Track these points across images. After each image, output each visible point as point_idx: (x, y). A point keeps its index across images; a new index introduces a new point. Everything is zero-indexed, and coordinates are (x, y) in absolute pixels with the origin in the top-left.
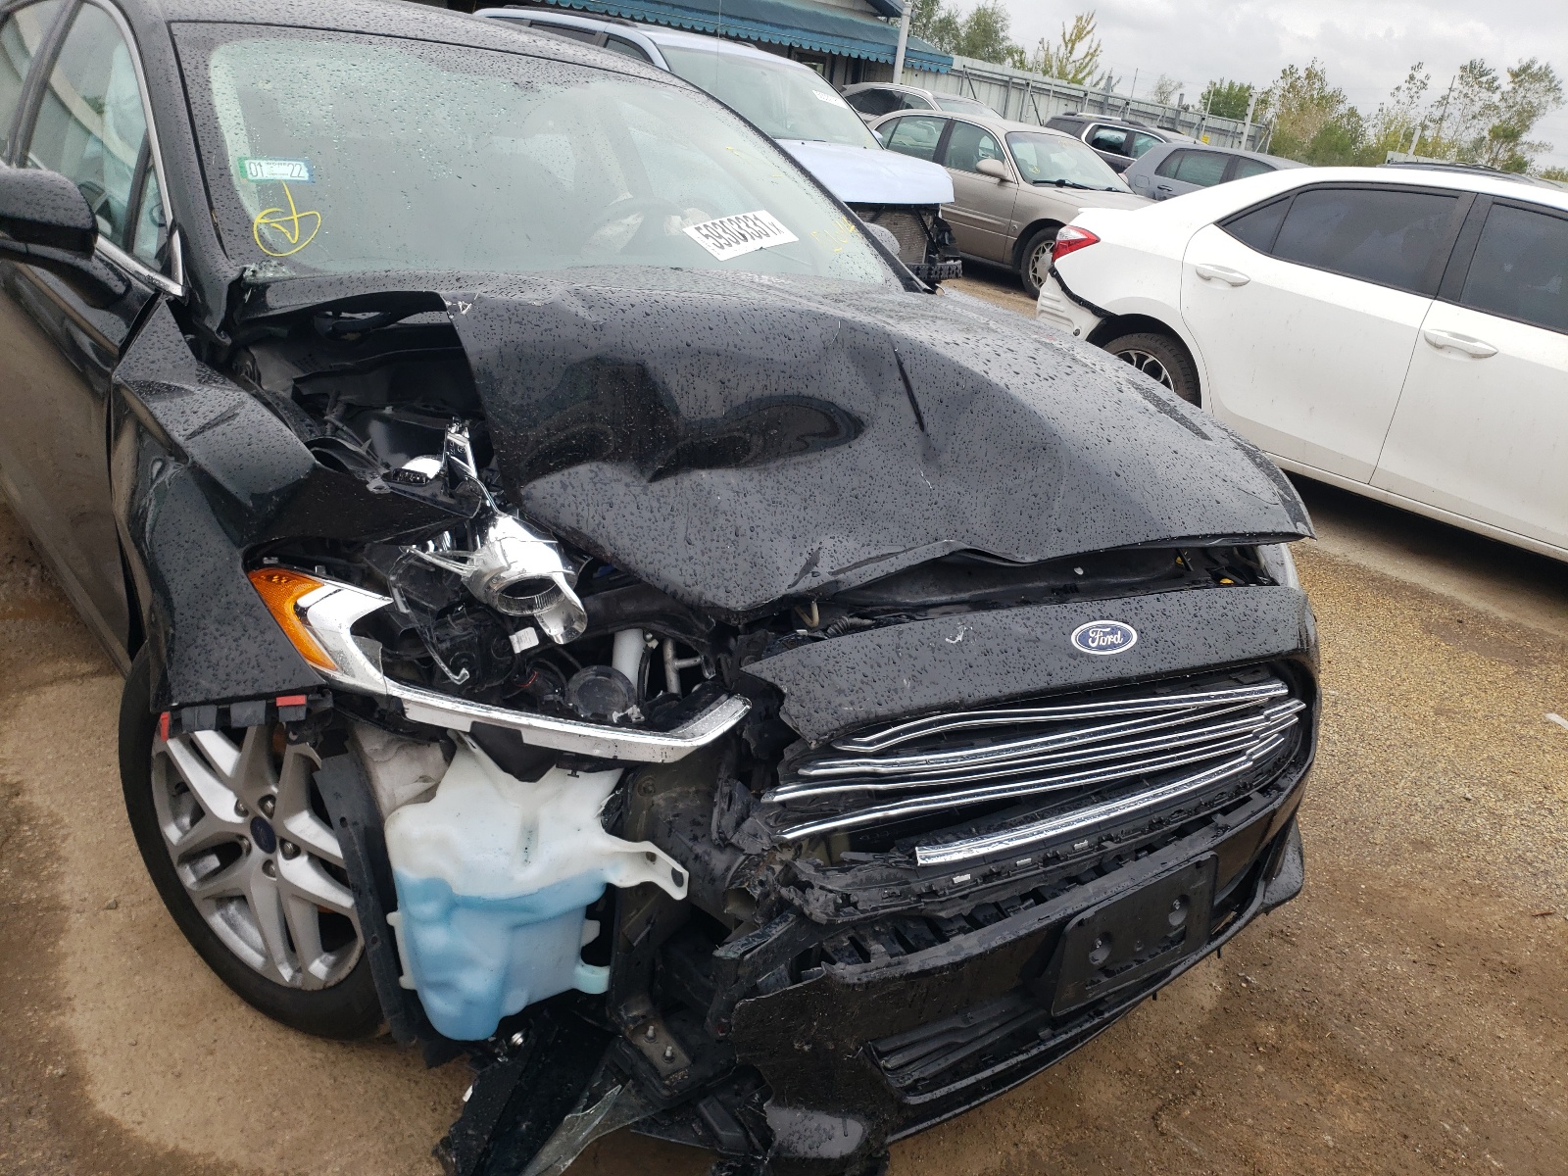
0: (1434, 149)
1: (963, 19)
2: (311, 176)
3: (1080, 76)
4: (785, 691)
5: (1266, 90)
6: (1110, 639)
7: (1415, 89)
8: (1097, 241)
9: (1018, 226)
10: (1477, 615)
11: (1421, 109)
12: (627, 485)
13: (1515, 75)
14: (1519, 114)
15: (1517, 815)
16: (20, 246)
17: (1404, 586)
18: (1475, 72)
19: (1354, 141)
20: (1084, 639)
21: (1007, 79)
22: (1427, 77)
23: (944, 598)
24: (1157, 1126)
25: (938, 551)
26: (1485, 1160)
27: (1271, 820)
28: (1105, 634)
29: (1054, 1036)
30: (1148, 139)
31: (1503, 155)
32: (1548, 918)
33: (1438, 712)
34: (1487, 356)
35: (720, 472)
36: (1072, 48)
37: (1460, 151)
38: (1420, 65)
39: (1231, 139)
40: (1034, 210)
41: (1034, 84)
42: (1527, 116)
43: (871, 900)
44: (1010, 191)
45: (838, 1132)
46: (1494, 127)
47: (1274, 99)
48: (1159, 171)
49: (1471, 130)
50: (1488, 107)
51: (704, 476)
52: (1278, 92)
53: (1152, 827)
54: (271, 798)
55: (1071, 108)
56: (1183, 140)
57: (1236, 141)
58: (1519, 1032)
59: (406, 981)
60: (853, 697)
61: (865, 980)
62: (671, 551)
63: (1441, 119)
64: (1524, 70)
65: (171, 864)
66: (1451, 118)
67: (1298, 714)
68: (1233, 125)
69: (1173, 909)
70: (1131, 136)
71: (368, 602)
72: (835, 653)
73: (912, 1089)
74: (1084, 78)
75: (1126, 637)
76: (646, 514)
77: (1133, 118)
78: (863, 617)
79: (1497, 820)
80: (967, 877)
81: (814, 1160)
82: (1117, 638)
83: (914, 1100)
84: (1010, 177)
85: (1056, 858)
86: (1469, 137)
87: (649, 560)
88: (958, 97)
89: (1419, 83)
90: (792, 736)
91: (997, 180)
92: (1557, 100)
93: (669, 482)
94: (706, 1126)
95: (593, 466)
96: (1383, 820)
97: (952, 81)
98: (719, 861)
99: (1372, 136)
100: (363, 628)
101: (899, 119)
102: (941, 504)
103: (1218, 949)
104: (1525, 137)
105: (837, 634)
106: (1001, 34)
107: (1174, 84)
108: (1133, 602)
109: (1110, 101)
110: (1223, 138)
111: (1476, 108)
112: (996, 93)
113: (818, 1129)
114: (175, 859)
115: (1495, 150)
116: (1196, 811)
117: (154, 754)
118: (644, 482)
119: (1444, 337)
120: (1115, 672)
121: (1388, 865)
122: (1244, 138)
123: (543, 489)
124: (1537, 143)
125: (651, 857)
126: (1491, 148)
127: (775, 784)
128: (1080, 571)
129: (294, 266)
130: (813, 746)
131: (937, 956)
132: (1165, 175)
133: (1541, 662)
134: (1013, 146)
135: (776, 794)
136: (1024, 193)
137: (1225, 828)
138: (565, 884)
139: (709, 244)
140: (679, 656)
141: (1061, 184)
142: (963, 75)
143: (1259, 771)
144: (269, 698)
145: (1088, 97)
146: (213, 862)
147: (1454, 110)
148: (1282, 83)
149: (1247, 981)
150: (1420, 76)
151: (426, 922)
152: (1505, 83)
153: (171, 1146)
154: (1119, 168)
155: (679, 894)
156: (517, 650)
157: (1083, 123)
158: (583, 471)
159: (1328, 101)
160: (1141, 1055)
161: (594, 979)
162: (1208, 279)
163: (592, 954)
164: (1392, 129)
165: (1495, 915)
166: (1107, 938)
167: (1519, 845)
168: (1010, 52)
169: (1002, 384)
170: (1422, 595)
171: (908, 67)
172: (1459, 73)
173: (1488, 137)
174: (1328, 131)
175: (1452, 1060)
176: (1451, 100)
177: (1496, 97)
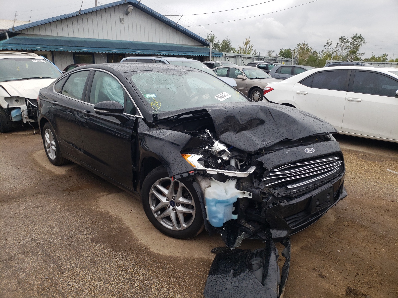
0: (336, 58)
1: (220, 43)
2: (156, 96)
3: (249, 52)
4: (264, 162)
5: (294, 50)
6: (310, 151)
7: (329, 45)
8: (273, 89)
9: (248, 89)
10: (369, 154)
11: (331, 49)
12: (233, 135)
13: (353, 38)
14: (355, 47)
15: (384, 187)
16: (112, 114)
17: (352, 151)
18: (343, 39)
19: (317, 58)
20: (306, 151)
21: (236, 56)
22: (332, 42)
23: (282, 148)
24: (330, 237)
25: (281, 139)
26: (389, 236)
27: (340, 181)
28: (310, 150)
29: (312, 219)
30: (271, 65)
31: (353, 57)
32: (394, 202)
33: (365, 172)
34: (361, 101)
35: (245, 131)
36: (246, 46)
37: (343, 57)
38: (329, 39)
39: (289, 63)
40: (252, 85)
41: (242, 56)
42: (358, 47)
43: (282, 194)
44: (245, 81)
45: (282, 233)
46: (350, 51)
47: (296, 51)
48: (276, 72)
49: (344, 52)
50: (347, 46)
51: (243, 132)
52: (297, 50)
53: (322, 182)
54: (174, 196)
55: (252, 60)
56: (280, 65)
57: (291, 63)
58: (391, 219)
59: (208, 219)
60: (274, 162)
61: (284, 205)
62: (241, 144)
63: (337, 51)
64: (355, 37)
65: (152, 214)
66: (339, 50)
67: (341, 163)
68: (289, 59)
69: (327, 196)
70: (267, 65)
71: (200, 156)
72: (270, 156)
73: (292, 227)
74: (250, 53)
75: (313, 150)
76: (237, 138)
77: (266, 61)
78: (272, 151)
79: (381, 188)
80: (295, 190)
81: (280, 238)
82: (311, 150)
83: (293, 228)
84: (245, 78)
85: (308, 187)
86: (344, 54)
87: (239, 145)
88: (225, 62)
89: (330, 43)
90: (266, 169)
91: (242, 80)
92: (364, 42)
93: (239, 133)
94: (259, 237)
95: (228, 132)
96: (358, 190)
97: (223, 58)
98: (257, 191)
99: (321, 57)
100: (199, 160)
101: (217, 69)
102: (279, 132)
103: (335, 205)
104: (358, 52)
105: (269, 153)
106: (230, 45)
107: (272, 51)
108: (313, 145)
109: (260, 58)
110: (287, 62)
111: (345, 47)
112: (233, 60)
113: (279, 233)
114: (153, 212)
115: (351, 56)
116: (328, 180)
117: (150, 194)
118: (235, 134)
119: (351, 99)
120: (312, 156)
121: (361, 197)
122: (292, 62)
123: (222, 137)
124: (361, 53)
125: (244, 193)
126: (350, 56)
127: (263, 178)
128: (302, 142)
129: (160, 111)
130: (270, 170)
131: (294, 202)
132: (278, 73)
133: (384, 161)
134: (244, 71)
135: (264, 179)
136: (248, 81)
137: (333, 182)
138: (233, 198)
139: (219, 99)
140: (240, 163)
141: (256, 78)
142: (225, 57)
143: (336, 173)
144: (188, 172)
145: (255, 58)
146: (159, 212)
147: (339, 48)
148: (297, 47)
149: (340, 217)
150: (330, 42)
151: (212, 206)
152: (350, 40)
153: (169, 255)
154: (267, 73)
155: (251, 197)
156: (219, 163)
157: (255, 64)
158: (227, 133)
159: (308, 50)
160: (324, 228)
161: (235, 217)
162: (299, 94)
163: (234, 213)
164: (326, 55)
165: (383, 203)
166: (318, 200)
167: (386, 191)
168: (232, 49)
169: (285, 113)
170: (356, 152)
171: (213, 57)
172: (339, 40)
173: (349, 54)
174: (310, 57)
175: (380, 224)
176: (338, 46)
177: (349, 44)
